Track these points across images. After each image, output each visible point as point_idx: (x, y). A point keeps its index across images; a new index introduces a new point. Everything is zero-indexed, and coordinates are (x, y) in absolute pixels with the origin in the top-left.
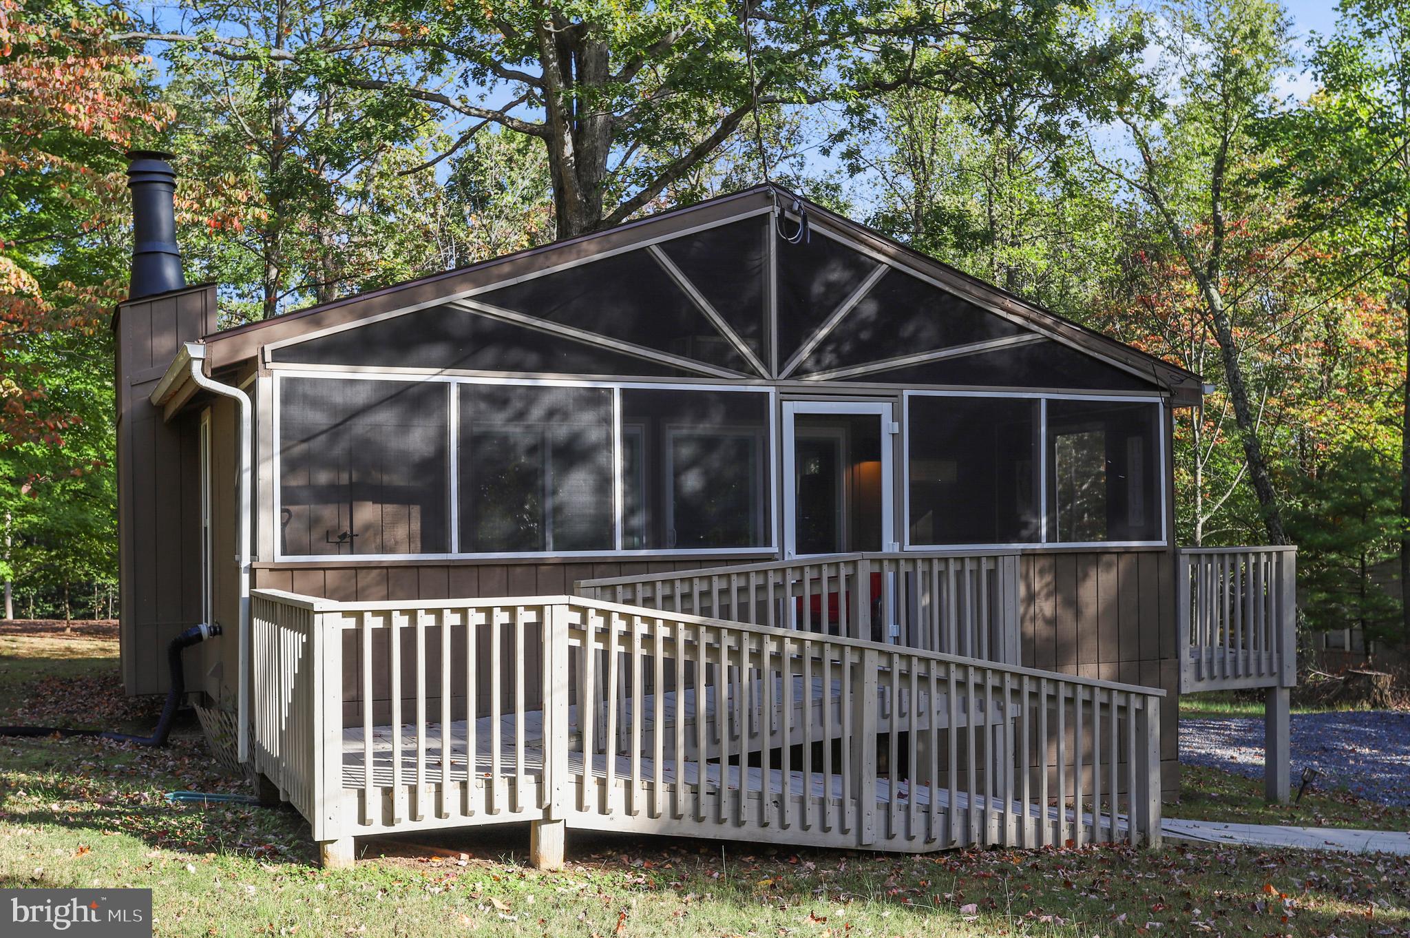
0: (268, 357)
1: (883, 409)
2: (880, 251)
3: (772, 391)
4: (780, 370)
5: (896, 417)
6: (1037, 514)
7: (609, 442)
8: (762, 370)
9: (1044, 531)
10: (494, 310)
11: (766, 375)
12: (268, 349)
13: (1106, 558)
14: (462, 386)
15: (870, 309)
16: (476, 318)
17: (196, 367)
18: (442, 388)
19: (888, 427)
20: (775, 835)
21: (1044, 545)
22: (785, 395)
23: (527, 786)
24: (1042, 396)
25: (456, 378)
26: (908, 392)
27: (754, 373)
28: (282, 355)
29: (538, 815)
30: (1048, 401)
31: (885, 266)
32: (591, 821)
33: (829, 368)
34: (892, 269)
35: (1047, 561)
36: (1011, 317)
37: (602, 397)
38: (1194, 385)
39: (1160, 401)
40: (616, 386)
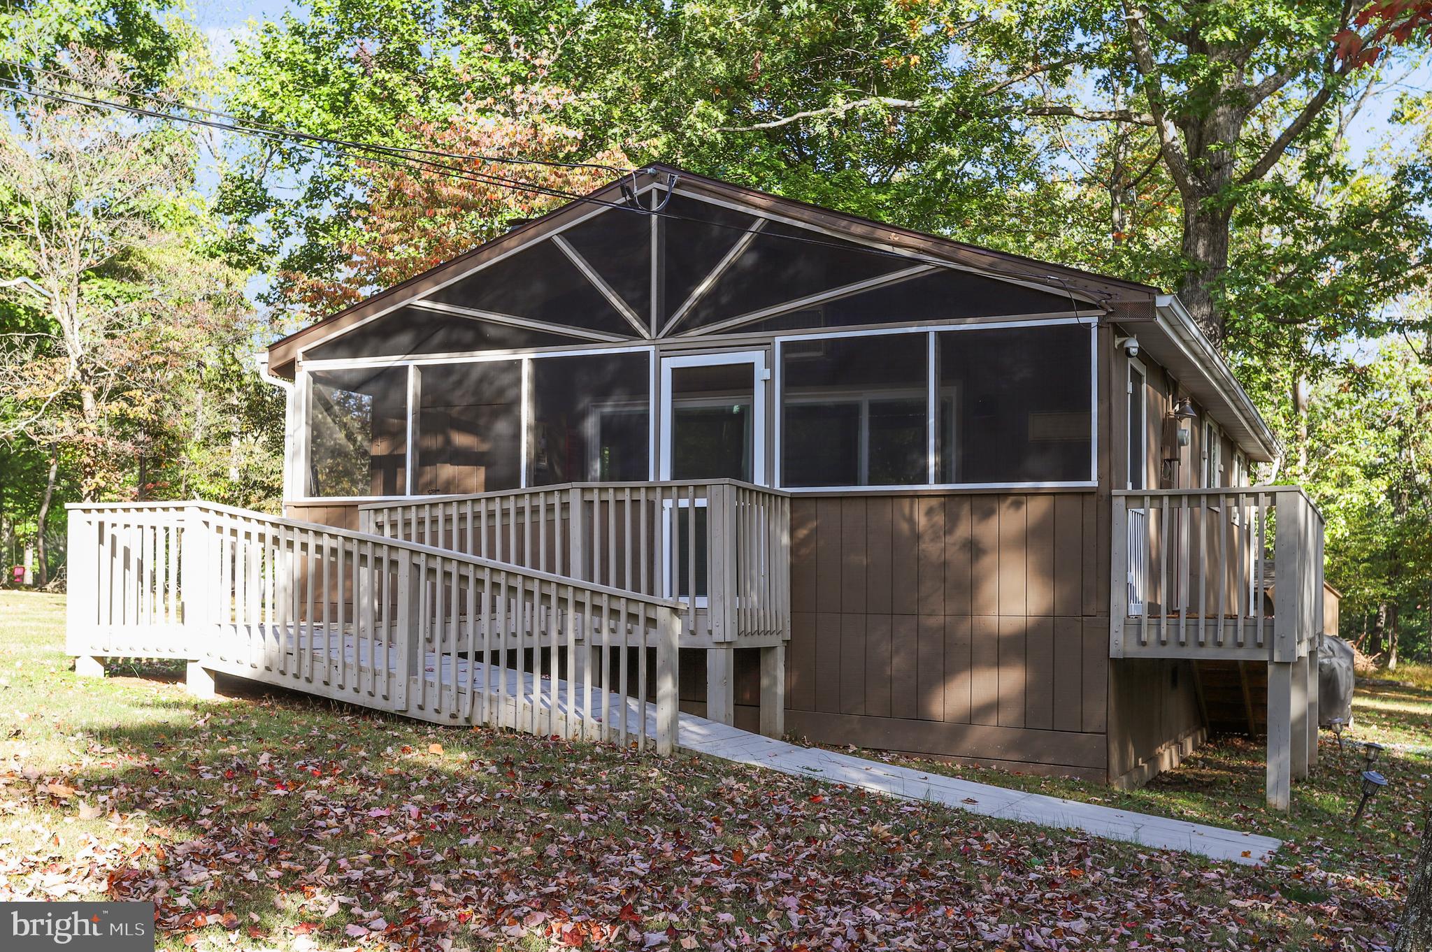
0: (300, 357)
1: (756, 357)
2: (757, 207)
3: (651, 349)
4: (660, 327)
5: (769, 364)
6: (925, 453)
8: (643, 332)
9: (932, 470)
11: (647, 336)
12: (301, 352)
13: (1011, 499)
14: (418, 367)
15: (751, 260)
16: (428, 313)
19: (761, 373)
20: (333, 693)
21: (932, 486)
22: (664, 353)
24: (932, 329)
26: (779, 339)
27: (635, 335)
28: (309, 355)
29: (186, 656)
30: (940, 335)
31: (761, 221)
33: (705, 322)
34: (771, 223)
35: (934, 502)
36: (898, 251)
37: (515, 366)
38: (1144, 298)
39: (1094, 321)
40: (526, 356)
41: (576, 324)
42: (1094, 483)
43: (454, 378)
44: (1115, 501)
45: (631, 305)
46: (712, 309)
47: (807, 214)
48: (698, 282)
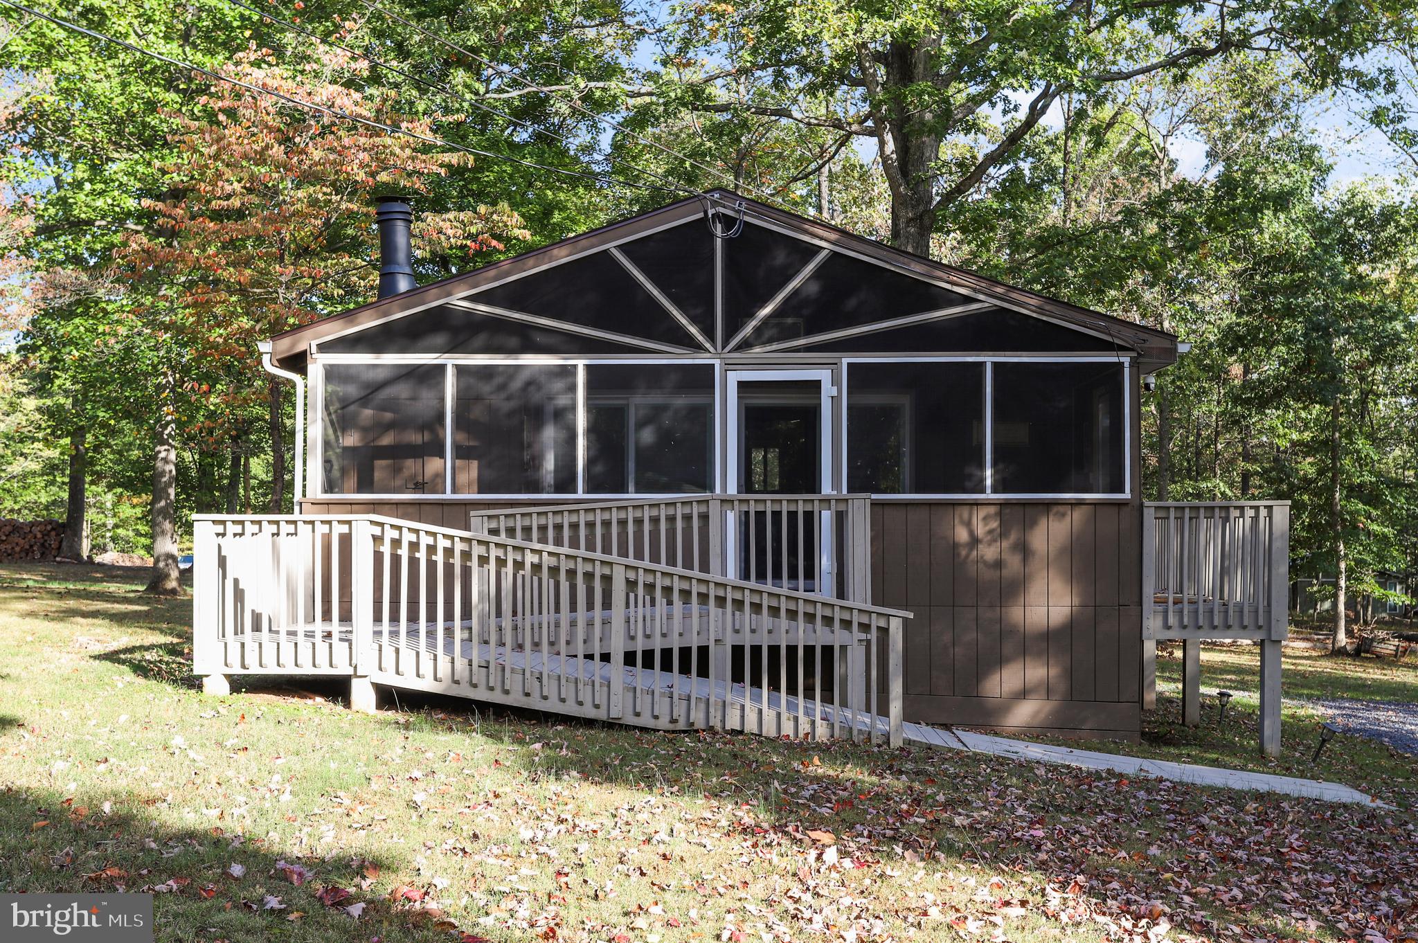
0: (314, 349)
1: (824, 375)
2: (821, 238)
3: (717, 362)
4: (725, 343)
5: (836, 381)
6: (982, 466)
7: (573, 408)
8: (708, 345)
9: (989, 482)
10: (482, 308)
11: (711, 349)
12: (314, 344)
13: (1058, 508)
14: (457, 367)
15: (814, 288)
16: (468, 314)
17: (266, 359)
18: (442, 368)
19: (828, 390)
20: (536, 704)
21: (989, 495)
22: (729, 366)
23: (340, 649)
24: (989, 359)
25: (451, 361)
26: (846, 360)
27: (699, 347)
28: (324, 348)
29: (350, 671)
30: (995, 364)
31: (823, 254)
32: (390, 679)
33: (770, 341)
34: (835, 254)
35: (992, 510)
36: (956, 289)
37: (569, 372)
38: (1166, 344)
39: (1126, 360)
40: (580, 363)
41: (634, 334)
42: (1127, 495)
43: (498, 380)
44: (1146, 511)
45: (694, 320)
46: (776, 330)
47: (870, 250)
48: (763, 304)
